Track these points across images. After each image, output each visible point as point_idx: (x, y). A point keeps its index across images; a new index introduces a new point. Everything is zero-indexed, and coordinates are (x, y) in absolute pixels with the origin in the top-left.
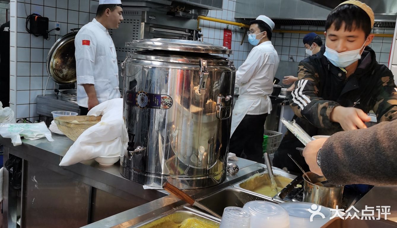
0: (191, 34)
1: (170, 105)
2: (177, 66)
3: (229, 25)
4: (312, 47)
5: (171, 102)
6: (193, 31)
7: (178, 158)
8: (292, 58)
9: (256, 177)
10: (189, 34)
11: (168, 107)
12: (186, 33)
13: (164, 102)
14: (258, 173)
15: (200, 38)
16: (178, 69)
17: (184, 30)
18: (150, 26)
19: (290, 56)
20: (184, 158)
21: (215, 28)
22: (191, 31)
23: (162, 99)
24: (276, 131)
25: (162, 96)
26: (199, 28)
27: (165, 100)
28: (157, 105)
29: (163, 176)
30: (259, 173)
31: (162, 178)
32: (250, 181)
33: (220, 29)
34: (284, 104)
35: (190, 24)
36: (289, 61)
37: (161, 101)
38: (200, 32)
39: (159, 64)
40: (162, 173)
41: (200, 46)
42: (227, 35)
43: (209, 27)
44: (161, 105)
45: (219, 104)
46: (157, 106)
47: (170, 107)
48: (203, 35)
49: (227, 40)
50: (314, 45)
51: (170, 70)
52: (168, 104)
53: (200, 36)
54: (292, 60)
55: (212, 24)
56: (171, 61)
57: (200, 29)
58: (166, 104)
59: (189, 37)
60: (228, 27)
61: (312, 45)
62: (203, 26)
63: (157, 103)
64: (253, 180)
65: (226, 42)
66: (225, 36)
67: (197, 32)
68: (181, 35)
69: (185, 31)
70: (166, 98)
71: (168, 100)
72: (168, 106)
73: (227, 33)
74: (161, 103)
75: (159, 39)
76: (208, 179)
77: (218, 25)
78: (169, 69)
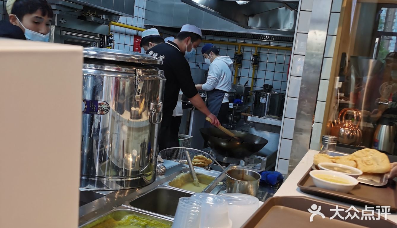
0: (103, 40)
1: (107, 110)
2: (112, 74)
3: (139, 31)
4: (210, 56)
5: (108, 108)
6: (104, 36)
7: (112, 161)
8: (198, 66)
9: (182, 176)
10: (101, 39)
11: (105, 113)
12: (97, 38)
13: (101, 108)
14: (182, 172)
15: (111, 43)
16: (113, 77)
17: (95, 35)
18: (61, 30)
19: (196, 63)
20: (118, 161)
21: (125, 34)
22: (102, 36)
23: (99, 105)
24: (187, 134)
25: (99, 102)
26: (111, 33)
27: (102, 106)
28: (95, 110)
29: (97, 178)
30: (184, 173)
31: (96, 179)
32: (177, 180)
33: (131, 35)
34: (193, 109)
35: (101, 29)
36: (196, 68)
37: (98, 107)
38: (111, 37)
39: (93, 72)
40: (96, 175)
41: (133, 56)
42: (137, 42)
43: (120, 33)
44: (98, 110)
45: (152, 110)
46: (94, 112)
47: (107, 112)
48: (114, 41)
49: (137, 46)
50: (212, 54)
51: (105, 78)
52: (105, 110)
53: (111, 41)
54: (198, 68)
55: (123, 29)
56: (106, 69)
57: (111, 35)
58: (103, 110)
59: (100, 42)
60: (138, 34)
61: (210, 55)
62: (114, 32)
63: (95, 109)
64: (179, 179)
65: (136, 48)
66: (135, 43)
67: (108, 37)
68: (92, 40)
69: (97, 36)
70: (103, 104)
71: (105, 106)
72: (105, 111)
73: (137, 40)
74: (98, 109)
75: (92, 48)
76: (140, 179)
77: (128, 31)
78: (103, 76)
